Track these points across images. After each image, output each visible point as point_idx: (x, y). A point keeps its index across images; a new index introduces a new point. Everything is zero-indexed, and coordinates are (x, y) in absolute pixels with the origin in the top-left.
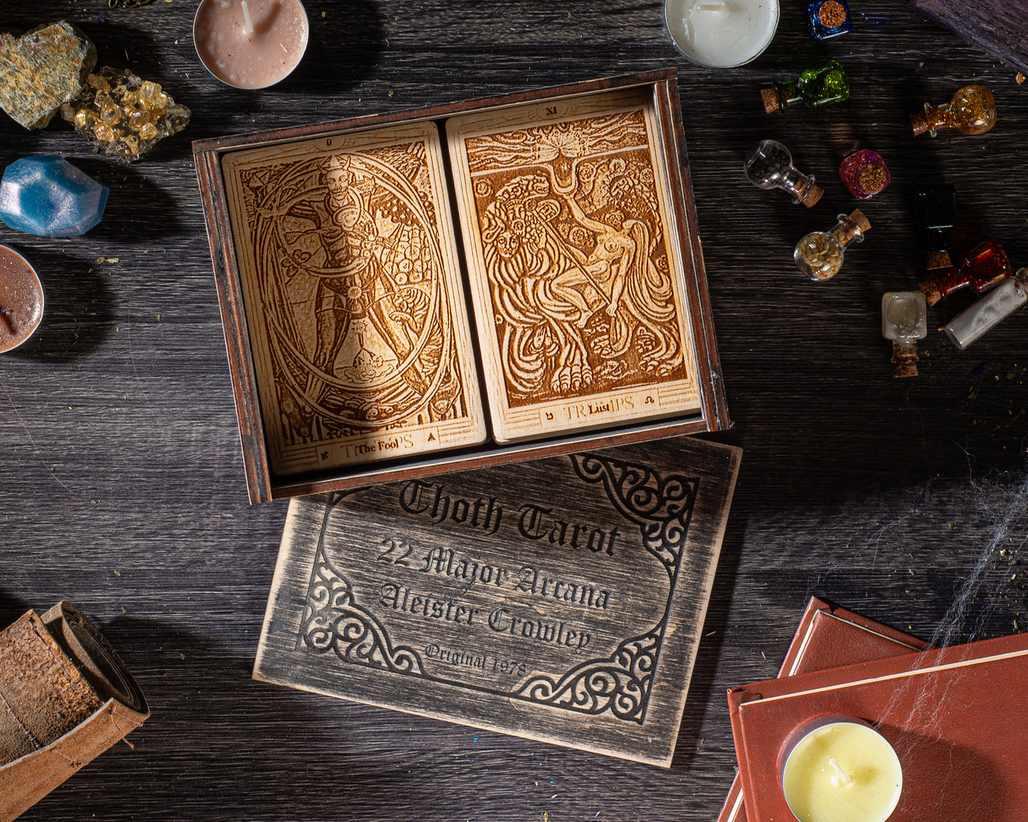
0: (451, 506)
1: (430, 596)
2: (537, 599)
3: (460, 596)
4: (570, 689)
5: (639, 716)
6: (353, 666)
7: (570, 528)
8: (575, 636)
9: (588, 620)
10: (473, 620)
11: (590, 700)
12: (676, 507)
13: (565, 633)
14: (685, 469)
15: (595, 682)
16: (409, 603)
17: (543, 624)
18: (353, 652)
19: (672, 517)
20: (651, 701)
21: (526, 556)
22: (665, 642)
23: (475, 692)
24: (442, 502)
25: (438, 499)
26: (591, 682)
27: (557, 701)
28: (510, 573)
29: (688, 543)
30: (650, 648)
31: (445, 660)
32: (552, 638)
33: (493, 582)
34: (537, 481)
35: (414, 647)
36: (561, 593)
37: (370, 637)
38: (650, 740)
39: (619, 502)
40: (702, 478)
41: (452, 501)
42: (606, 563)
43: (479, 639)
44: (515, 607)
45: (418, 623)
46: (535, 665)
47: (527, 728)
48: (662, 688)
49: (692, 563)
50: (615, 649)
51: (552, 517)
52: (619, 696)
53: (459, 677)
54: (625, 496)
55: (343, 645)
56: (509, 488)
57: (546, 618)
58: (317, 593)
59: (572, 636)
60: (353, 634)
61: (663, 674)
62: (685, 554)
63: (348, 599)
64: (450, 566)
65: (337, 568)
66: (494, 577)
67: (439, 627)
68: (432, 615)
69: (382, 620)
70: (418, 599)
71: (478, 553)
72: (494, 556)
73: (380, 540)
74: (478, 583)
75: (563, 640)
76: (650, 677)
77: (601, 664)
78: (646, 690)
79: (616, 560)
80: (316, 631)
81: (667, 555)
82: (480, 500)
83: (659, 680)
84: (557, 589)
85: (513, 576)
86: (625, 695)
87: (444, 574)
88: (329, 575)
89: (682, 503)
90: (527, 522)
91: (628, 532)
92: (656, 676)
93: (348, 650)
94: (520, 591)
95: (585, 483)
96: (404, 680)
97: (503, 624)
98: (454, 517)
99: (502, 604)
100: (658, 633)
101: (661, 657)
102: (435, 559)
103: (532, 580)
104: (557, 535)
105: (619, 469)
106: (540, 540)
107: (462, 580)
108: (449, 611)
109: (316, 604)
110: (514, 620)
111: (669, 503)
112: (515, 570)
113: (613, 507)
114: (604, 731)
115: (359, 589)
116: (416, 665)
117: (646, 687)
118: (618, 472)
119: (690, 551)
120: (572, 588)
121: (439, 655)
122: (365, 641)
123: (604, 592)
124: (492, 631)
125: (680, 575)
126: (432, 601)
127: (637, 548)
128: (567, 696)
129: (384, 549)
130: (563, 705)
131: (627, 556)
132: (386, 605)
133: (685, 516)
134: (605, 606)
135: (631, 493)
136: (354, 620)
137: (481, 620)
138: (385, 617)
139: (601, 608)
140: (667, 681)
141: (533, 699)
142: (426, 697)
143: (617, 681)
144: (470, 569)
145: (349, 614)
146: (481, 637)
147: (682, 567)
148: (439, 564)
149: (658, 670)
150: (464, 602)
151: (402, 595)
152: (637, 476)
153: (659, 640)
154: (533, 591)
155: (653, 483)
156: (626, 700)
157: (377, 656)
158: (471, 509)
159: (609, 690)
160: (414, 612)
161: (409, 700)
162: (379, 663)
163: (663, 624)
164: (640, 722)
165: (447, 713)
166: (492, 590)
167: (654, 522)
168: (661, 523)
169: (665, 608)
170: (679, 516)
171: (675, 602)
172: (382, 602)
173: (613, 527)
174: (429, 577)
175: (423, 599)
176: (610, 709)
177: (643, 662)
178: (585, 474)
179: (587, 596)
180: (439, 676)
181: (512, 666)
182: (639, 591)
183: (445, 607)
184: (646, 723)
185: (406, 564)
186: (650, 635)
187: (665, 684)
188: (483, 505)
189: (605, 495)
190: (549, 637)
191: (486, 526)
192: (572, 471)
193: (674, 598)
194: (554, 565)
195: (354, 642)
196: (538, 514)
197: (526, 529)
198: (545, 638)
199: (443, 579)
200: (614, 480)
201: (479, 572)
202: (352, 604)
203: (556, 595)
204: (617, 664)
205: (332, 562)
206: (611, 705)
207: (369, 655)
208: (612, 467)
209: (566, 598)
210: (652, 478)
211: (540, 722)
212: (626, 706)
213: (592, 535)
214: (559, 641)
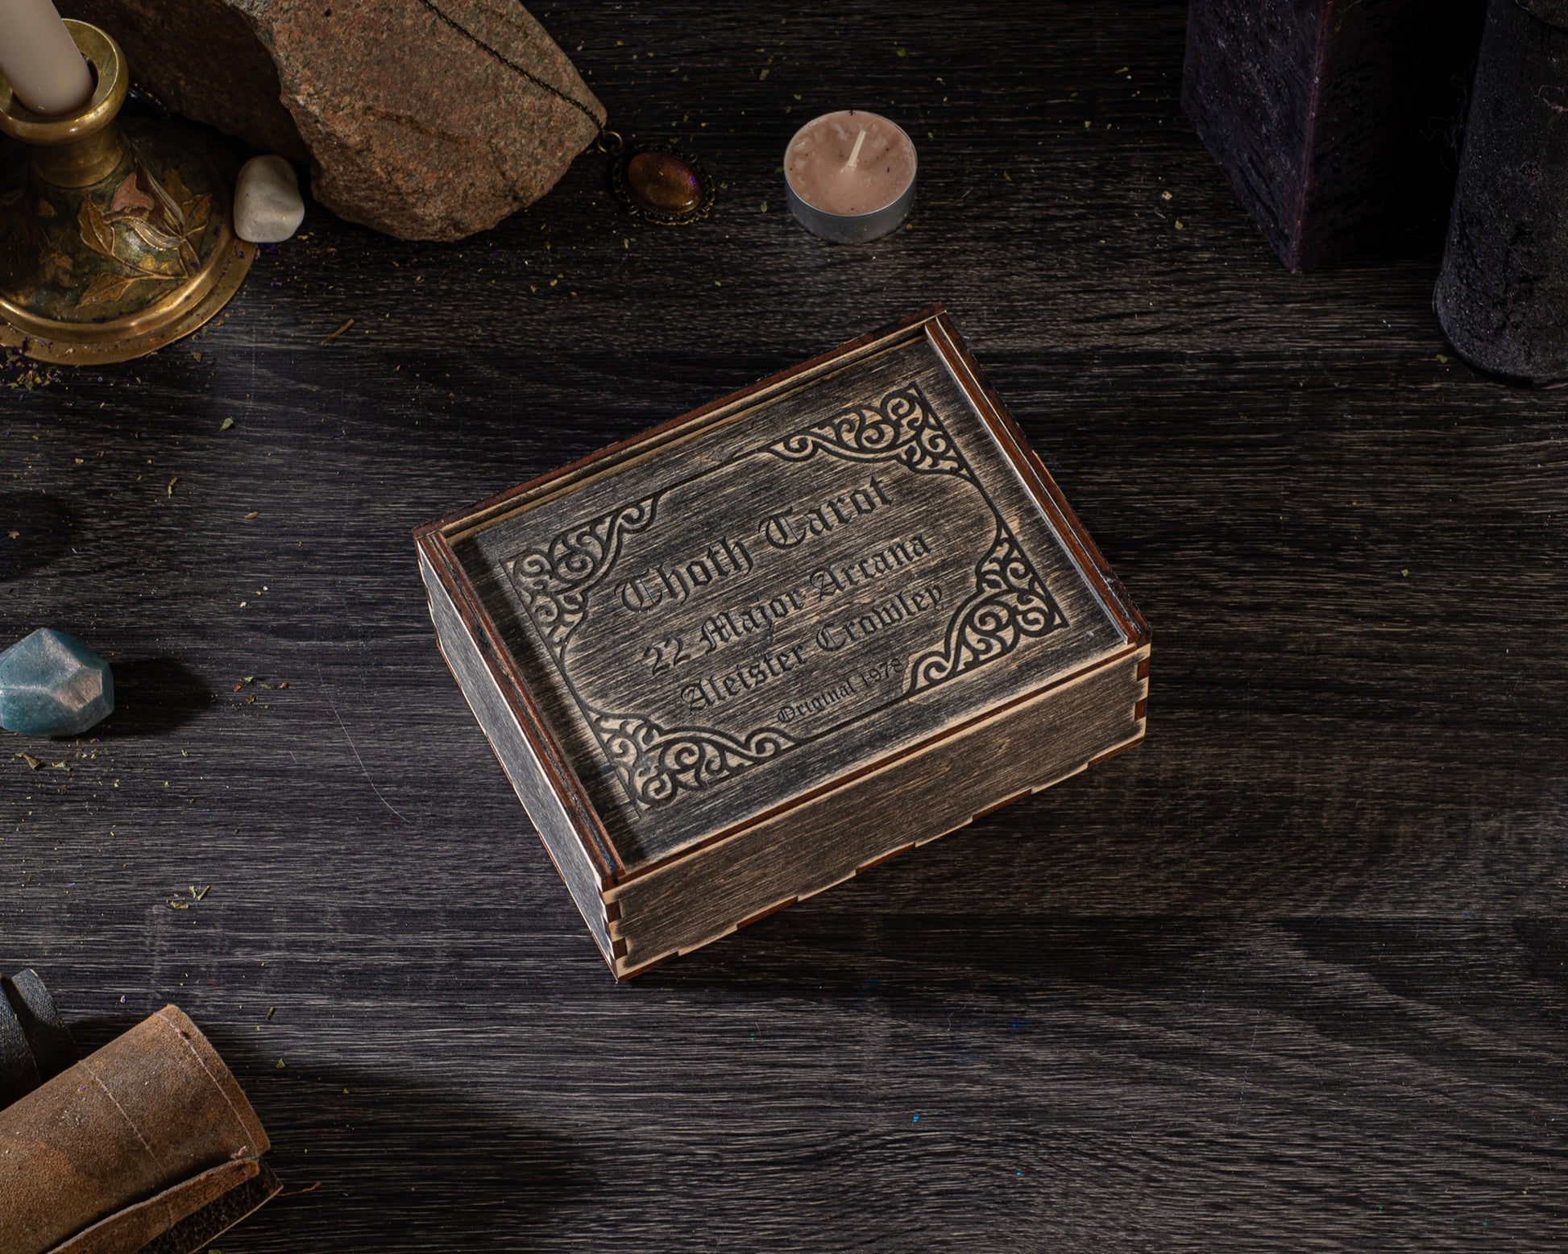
0: (686, 576)
1: (738, 668)
2: (852, 593)
3: (770, 645)
4: (963, 648)
5: (1058, 621)
6: (716, 788)
7: (826, 510)
8: (922, 597)
9: (922, 574)
10: (803, 657)
11: (993, 641)
12: (916, 420)
13: (909, 602)
14: (893, 383)
15: (982, 621)
16: (723, 691)
17: (880, 610)
18: (704, 775)
19: (919, 431)
20: (1057, 599)
21: (805, 564)
22: (1020, 538)
23: (866, 720)
24: (673, 579)
25: (666, 581)
26: (978, 625)
27: (961, 667)
28: (803, 591)
29: (957, 441)
30: (1010, 552)
31: (808, 713)
32: (901, 616)
33: (792, 611)
34: (754, 494)
35: (765, 725)
36: (871, 570)
37: (710, 751)
38: (1091, 633)
39: (854, 454)
40: (918, 380)
41: (683, 570)
42: (891, 513)
43: (825, 670)
44: (835, 615)
45: (749, 700)
46: (906, 651)
47: (953, 713)
48: (1056, 580)
49: (979, 454)
50: (974, 580)
51: (798, 513)
52: (1020, 618)
53: (837, 718)
54: (855, 446)
55: (688, 777)
56: (731, 520)
57: (877, 602)
58: (616, 749)
59: (919, 599)
60: (689, 760)
61: (1045, 567)
62: (963, 452)
63: (655, 731)
64: (734, 628)
65: (617, 712)
66: (789, 604)
67: (774, 688)
68: (757, 683)
69: (709, 725)
70: (728, 678)
71: (752, 596)
72: (772, 587)
73: (640, 656)
74: (777, 621)
75: (913, 608)
76: (1036, 578)
77: (974, 602)
78: (1042, 592)
79: (900, 504)
80: (646, 785)
81: (946, 465)
82: (710, 551)
83: (1047, 575)
84: (863, 569)
85: (808, 590)
86: (1024, 614)
87: (734, 638)
88: (614, 724)
89: (918, 413)
90: (776, 535)
91: (888, 473)
92: (1041, 573)
93: (697, 776)
94: (828, 599)
95: (804, 463)
96: (783, 763)
97: (838, 640)
98: (697, 583)
99: (819, 622)
100: (1004, 535)
101: (1028, 554)
102: (713, 632)
103: (830, 580)
104: (818, 525)
105: (827, 429)
106: (805, 541)
107: (758, 631)
108: (770, 667)
109: (625, 760)
110: (845, 627)
111: (904, 422)
112: (805, 584)
113: (852, 463)
114: (1035, 659)
115: (657, 715)
116: (782, 740)
117: (1040, 590)
118: (828, 431)
119: (966, 445)
120: (878, 559)
121: (797, 713)
122: (708, 757)
123: (915, 539)
124: (832, 654)
125: (977, 473)
126: (745, 671)
127: (911, 479)
128: (966, 655)
129: (651, 661)
130: (969, 666)
131: (908, 494)
132: (700, 708)
133: (932, 421)
134: (927, 550)
135: (858, 439)
136: (679, 746)
137: (811, 651)
138: (708, 720)
139: (925, 555)
140: (1056, 570)
141: (933, 683)
142: (820, 761)
143: (1005, 605)
144: (758, 616)
145: (668, 745)
146: (825, 667)
147: (972, 464)
148: (721, 634)
149: (1037, 567)
150: (780, 648)
151: (707, 688)
152: (851, 423)
153: (1011, 540)
154: (842, 589)
155: (871, 417)
156: (1031, 616)
157: (733, 761)
158: (709, 564)
159: (1004, 620)
160: (736, 693)
161: (804, 777)
162: (741, 766)
163: (1002, 524)
164: (1064, 624)
165: (855, 760)
166: (797, 617)
167: (906, 447)
168: (914, 444)
169: (989, 510)
170: (925, 424)
171: (994, 498)
172: (692, 709)
173: (869, 479)
174: (722, 652)
175: (734, 676)
176: (1022, 636)
177: (1014, 572)
178: (797, 455)
179: (900, 554)
180: (815, 732)
181: (883, 669)
182: (949, 514)
183: (763, 666)
184: (1071, 622)
185: (687, 656)
186: (998, 542)
187: (1057, 574)
188: (717, 552)
189: (835, 458)
190: (896, 616)
191: (738, 567)
192: (781, 463)
193: (991, 496)
194: (841, 552)
195: (696, 766)
196: (782, 521)
197: (782, 541)
198: (894, 621)
199: (738, 644)
200: (830, 441)
201: (769, 612)
202: (662, 732)
203: (867, 576)
204: (989, 591)
205: (607, 710)
206: (1019, 631)
207: (724, 765)
208: (819, 431)
209: (882, 571)
210: (867, 414)
211: (961, 699)
212: (1036, 621)
213: (855, 502)
214: (909, 613)
